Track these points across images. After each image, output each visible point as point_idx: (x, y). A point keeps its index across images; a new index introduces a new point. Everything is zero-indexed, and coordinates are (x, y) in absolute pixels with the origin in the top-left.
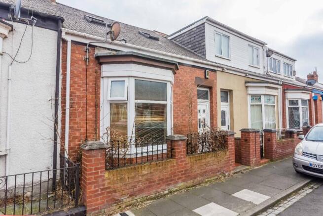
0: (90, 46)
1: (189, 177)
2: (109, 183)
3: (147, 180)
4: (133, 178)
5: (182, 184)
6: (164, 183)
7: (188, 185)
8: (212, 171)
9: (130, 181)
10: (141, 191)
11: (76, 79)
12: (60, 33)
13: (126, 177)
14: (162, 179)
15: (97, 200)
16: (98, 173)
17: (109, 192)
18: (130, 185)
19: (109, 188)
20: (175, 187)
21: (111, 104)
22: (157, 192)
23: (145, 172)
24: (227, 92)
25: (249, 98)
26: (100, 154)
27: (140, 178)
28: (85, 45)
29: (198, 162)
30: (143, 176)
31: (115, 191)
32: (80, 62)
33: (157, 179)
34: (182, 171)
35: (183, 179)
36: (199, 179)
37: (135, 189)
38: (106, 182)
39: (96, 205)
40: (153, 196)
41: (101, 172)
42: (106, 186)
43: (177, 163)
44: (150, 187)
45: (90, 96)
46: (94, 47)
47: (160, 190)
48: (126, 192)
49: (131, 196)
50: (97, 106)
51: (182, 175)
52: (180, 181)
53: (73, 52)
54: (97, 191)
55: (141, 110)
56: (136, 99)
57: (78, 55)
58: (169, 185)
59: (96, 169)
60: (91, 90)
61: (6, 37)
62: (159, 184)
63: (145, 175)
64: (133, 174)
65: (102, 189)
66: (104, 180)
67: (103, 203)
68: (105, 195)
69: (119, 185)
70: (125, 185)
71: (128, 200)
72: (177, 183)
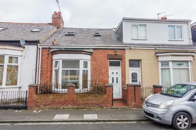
0: (49, 48)
1: (75, 104)
2: (36, 99)
3: (52, 101)
4: (45, 99)
5: (71, 106)
6: (60, 104)
7: (74, 107)
8: (92, 104)
9: (44, 100)
10: (49, 105)
11: (44, 62)
12: (38, 46)
13: (43, 98)
14: (60, 102)
15: (31, 104)
16: (32, 95)
17: (35, 102)
18: (44, 102)
19: (36, 101)
20: (66, 107)
21: (55, 70)
22: (56, 107)
23: (50, 97)
24: (139, 61)
25: (160, 64)
26: (33, 88)
27: (49, 100)
28: (47, 48)
29: (81, 98)
30: (50, 99)
31: (38, 102)
32: (45, 55)
33: (57, 101)
34: (71, 101)
35: (72, 104)
36: (82, 106)
37: (46, 103)
38: (35, 98)
39: (31, 105)
40: (55, 108)
41: (33, 94)
42: (35, 100)
43: (68, 96)
44: (53, 104)
45: (49, 68)
46: (51, 48)
47: (58, 106)
48: (42, 103)
49: (44, 105)
50: (51, 71)
51: (71, 102)
52: (70, 105)
53: (42, 52)
54: (31, 101)
55: (65, 73)
56: (62, 68)
57: (45, 53)
58: (63, 105)
59: (31, 93)
60: (49, 65)
61: (23, 51)
62: (58, 104)
63: (51, 98)
64: (46, 98)
65: (33, 101)
66: (34, 98)
67: (33, 105)
68: (34, 103)
69: (39, 100)
70: (42, 101)
71: (43, 107)
72: (68, 105)
